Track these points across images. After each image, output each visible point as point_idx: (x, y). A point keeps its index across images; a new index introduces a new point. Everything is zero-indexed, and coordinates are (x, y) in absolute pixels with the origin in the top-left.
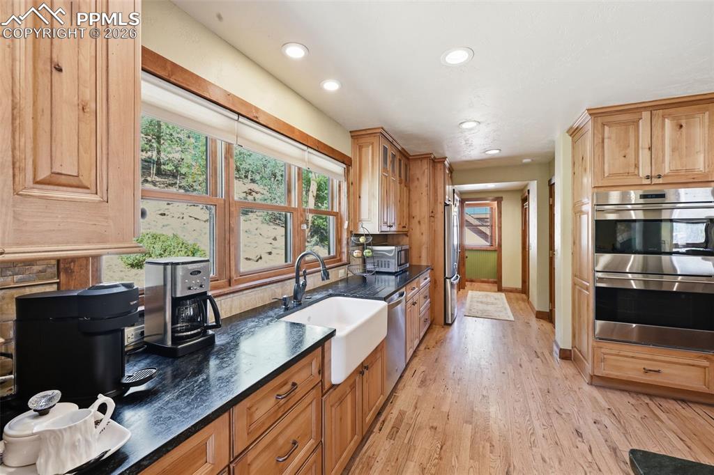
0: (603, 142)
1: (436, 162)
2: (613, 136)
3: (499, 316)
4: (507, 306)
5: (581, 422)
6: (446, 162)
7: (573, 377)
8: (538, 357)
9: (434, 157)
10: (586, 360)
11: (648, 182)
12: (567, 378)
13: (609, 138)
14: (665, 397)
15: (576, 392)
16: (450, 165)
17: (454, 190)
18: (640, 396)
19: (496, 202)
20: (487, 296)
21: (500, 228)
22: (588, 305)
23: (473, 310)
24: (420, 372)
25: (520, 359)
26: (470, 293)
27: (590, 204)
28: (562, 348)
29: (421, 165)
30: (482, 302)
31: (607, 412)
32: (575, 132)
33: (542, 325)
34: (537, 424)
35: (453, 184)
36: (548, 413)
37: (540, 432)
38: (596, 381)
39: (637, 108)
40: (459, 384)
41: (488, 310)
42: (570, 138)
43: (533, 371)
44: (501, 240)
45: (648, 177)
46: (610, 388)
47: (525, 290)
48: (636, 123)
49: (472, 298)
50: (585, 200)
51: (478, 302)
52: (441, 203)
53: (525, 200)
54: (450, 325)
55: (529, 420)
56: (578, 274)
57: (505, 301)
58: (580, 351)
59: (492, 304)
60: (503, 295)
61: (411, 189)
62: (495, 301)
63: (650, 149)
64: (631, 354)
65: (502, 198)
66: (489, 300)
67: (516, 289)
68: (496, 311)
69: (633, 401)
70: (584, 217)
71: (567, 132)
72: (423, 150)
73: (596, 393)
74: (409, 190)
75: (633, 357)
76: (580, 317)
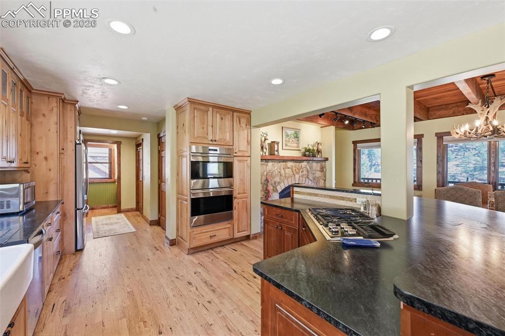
0: (194, 118)
1: (66, 102)
2: (198, 116)
3: (124, 231)
4: (128, 222)
5: (189, 277)
6: (77, 105)
7: (179, 254)
8: (158, 250)
9: (65, 98)
10: (186, 241)
11: (211, 143)
12: (176, 256)
13: (197, 117)
14: (217, 247)
15: (182, 261)
16: (79, 108)
17: (80, 131)
18: (209, 250)
19: (116, 145)
20: (109, 218)
21: (119, 165)
22: (187, 210)
23: (101, 232)
24: (61, 302)
25: (147, 256)
26: (93, 219)
27: (188, 152)
28: (171, 239)
29: (49, 102)
30: (106, 224)
31: (199, 265)
32: (178, 109)
33: (155, 229)
34: (168, 290)
35: (80, 126)
36: (172, 281)
37: (171, 294)
38: (192, 251)
39: (207, 105)
40: (105, 294)
41: (115, 229)
42: (175, 111)
43: (157, 259)
44: (120, 174)
45: (211, 141)
46: (196, 252)
47: (139, 208)
48: (207, 112)
49: (96, 222)
50: (185, 149)
51: (103, 224)
52: (71, 141)
53: (139, 145)
54: (82, 250)
55: (163, 291)
56: (180, 192)
57: (125, 219)
58: (182, 238)
59: (116, 223)
60: (122, 215)
61: (34, 123)
62: (117, 221)
63: (212, 126)
64: (205, 231)
65: (121, 142)
66: (112, 221)
67: (132, 209)
68: (120, 228)
69: (207, 254)
70: (184, 159)
71: (174, 107)
72: (54, 88)
73: (191, 257)
74: (31, 125)
75: (206, 232)
76: (182, 217)
